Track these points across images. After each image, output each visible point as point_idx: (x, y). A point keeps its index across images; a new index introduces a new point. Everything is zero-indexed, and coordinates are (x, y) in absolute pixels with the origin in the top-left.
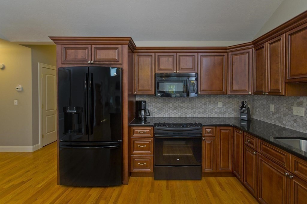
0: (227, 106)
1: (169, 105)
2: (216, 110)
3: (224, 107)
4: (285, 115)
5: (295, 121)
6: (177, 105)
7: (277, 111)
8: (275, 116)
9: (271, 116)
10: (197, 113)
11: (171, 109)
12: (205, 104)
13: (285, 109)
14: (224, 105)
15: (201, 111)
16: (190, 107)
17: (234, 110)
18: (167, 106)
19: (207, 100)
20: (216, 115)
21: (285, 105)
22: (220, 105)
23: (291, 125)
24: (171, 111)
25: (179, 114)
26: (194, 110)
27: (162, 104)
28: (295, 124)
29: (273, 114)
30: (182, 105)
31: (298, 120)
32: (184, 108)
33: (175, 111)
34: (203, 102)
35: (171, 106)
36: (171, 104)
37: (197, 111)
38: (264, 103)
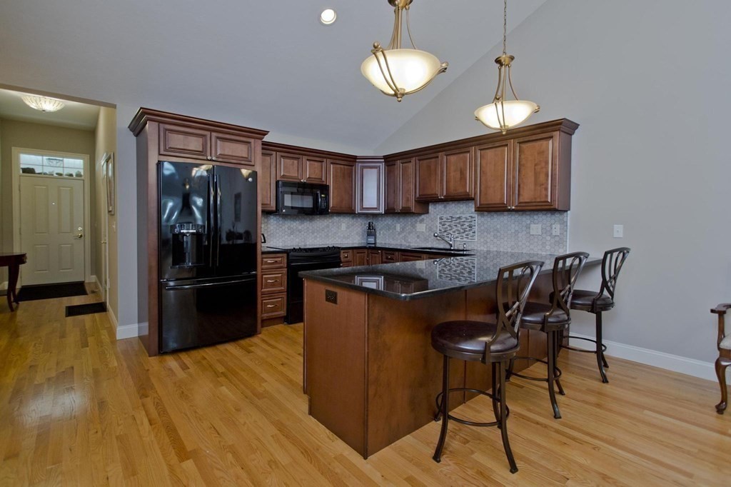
0: (351, 229)
1: (284, 227)
2: (339, 234)
3: (348, 230)
4: (410, 233)
5: (418, 237)
6: (295, 228)
7: (403, 229)
8: (401, 236)
9: (397, 236)
10: (318, 239)
11: (286, 233)
12: (328, 226)
13: (410, 227)
14: (348, 227)
15: (323, 236)
16: (310, 231)
17: (357, 234)
18: (281, 229)
19: (330, 221)
20: (339, 240)
21: (410, 223)
22: (344, 226)
24: (286, 237)
25: (297, 240)
26: (316, 234)
27: (275, 226)
28: (418, 241)
29: (399, 234)
30: (300, 228)
31: (420, 236)
32: (303, 233)
33: (292, 236)
34: (326, 224)
35: (286, 229)
36: (286, 226)
37: (318, 236)
38: (389, 223)
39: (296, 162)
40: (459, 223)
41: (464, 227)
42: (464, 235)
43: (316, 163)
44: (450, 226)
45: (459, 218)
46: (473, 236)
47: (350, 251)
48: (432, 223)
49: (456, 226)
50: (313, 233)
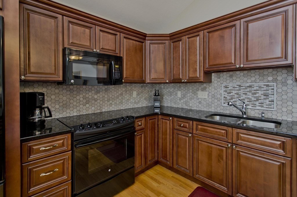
0: (140, 96)
1: (78, 98)
2: (131, 100)
3: (138, 97)
4: (191, 99)
5: (200, 103)
6: (90, 97)
7: (184, 96)
8: (182, 101)
9: (178, 101)
10: (113, 106)
11: (81, 103)
12: (122, 94)
13: (191, 94)
14: (138, 94)
15: (118, 103)
16: (106, 99)
17: (145, 99)
18: (75, 99)
19: (124, 89)
20: (132, 105)
21: (191, 91)
22: (135, 93)
23: (196, 107)
24: (81, 106)
25: (93, 108)
26: (111, 102)
27: (68, 96)
28: (200, 105)
29: (180, 99)
30: (96, 97)
31: (202, 102)
32: (99, 101)
33: (87, 105)
34: (120, 93)
35: (81, 99)
36: (81, 96)
37: (113, 103)
38: (171, 90)
39: (87, 31)
40: (250, 91)
41: (257, 95)
42: (257, 103)
43: (110, 36)
44: (237, 94)
45: (250, 87)
46: (270, 105)
47: (144, 119)
48: (216, 91)
49: (246, 94)
50: (108, 100)
